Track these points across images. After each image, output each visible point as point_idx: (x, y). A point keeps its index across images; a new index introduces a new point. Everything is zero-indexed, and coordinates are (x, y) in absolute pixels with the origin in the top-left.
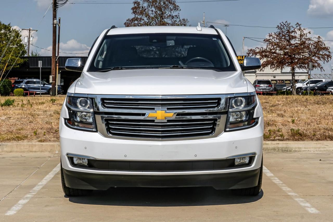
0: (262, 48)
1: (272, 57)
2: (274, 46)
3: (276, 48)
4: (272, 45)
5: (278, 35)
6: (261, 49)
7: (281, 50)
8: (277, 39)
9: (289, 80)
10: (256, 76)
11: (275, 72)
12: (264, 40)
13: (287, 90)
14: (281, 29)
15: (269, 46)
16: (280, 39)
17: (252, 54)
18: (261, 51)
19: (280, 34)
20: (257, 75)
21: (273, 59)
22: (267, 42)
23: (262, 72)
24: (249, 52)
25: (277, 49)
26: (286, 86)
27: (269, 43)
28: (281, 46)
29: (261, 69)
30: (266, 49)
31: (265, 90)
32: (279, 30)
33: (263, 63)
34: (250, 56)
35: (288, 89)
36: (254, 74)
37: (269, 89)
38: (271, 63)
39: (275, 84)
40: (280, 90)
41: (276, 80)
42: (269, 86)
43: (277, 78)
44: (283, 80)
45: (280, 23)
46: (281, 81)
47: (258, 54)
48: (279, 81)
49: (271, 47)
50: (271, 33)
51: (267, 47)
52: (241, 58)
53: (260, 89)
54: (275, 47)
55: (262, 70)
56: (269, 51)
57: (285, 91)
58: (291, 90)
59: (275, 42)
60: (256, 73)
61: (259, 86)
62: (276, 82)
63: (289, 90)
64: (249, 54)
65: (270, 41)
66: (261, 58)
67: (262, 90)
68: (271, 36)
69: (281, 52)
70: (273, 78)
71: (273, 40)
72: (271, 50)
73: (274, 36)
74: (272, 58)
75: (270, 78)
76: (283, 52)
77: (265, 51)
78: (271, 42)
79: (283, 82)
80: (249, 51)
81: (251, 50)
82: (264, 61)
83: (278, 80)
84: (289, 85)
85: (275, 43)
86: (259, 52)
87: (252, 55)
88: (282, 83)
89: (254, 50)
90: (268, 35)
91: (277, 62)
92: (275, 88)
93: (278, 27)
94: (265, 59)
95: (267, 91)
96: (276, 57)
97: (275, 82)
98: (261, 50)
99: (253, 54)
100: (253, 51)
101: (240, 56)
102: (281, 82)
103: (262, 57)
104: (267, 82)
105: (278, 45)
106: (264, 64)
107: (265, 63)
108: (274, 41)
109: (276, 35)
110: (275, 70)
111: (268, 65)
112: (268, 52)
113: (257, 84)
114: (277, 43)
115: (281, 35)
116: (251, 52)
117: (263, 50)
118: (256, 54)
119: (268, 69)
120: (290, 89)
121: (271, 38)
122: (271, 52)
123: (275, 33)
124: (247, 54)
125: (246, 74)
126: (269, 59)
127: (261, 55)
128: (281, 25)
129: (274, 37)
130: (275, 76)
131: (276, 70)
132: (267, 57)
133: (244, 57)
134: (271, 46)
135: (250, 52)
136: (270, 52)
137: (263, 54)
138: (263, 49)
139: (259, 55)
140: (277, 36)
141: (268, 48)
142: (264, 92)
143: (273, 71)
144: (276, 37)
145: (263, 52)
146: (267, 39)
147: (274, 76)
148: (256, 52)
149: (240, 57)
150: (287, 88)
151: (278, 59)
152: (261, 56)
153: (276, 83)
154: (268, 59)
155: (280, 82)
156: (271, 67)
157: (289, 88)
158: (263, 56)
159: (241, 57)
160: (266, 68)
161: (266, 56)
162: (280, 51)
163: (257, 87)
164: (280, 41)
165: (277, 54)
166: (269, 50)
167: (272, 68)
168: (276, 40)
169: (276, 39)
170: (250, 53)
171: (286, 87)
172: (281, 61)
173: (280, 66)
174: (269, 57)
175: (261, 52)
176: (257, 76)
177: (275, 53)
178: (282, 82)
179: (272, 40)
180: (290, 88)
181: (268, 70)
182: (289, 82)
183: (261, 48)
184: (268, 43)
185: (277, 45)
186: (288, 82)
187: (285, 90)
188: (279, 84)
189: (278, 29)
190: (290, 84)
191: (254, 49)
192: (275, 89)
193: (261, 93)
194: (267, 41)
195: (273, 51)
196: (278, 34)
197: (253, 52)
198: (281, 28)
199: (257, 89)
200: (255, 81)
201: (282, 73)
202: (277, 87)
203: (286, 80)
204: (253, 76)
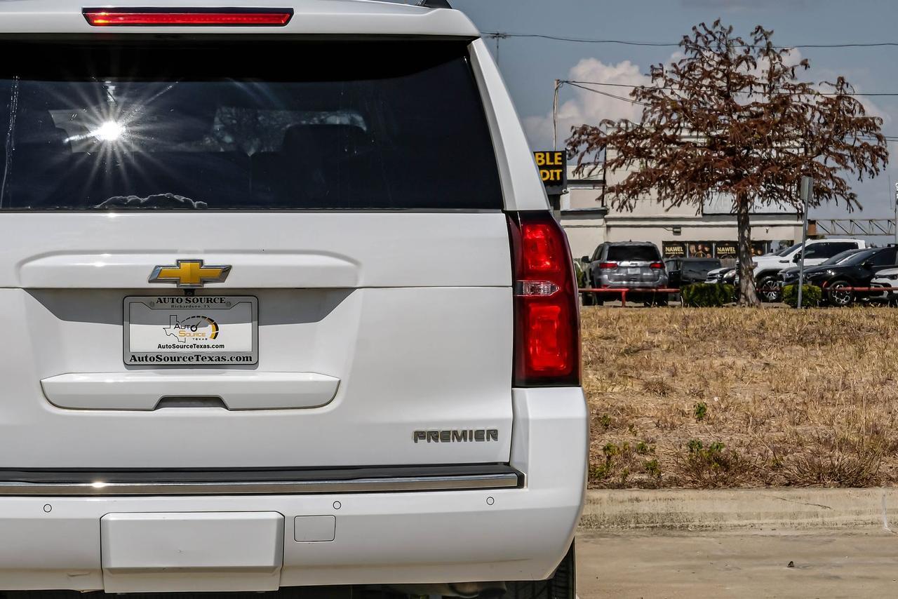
0: (626, 121)
1: (665, 155)
2: (671, 115)
3: (679, 123)
4: (662, 110)
5: (685, 73)
6: (623, 125)
7: (696, 128)
8: (684, 88)
9: (731, 243)
10: (609, 227)
11: (675, 212)
12: (631, 90)
13: (721, 280)
14: (697, 48)
15: (653, 112)
16: (694, 88)
17: (586, 145)
18: (621, 133)
19: (691, 67)
20: (609, 223)
21: (668, 165)
22: (644, 97)
23: (625, 213)
24: (576, 136)
25: (682, 125)
26: (720, 266)
27: (653, 103)
28: (696, 114)
29: (624, 203)
30: (641, 127)
31: (638, 283)
32: (689, 51)
33: (630, 177)
34: (579, 154)
35: (725, 276)
36: (600, 222)
37: (653, 279)
38: (659, 179)
39: (679, 259)
40: (697, 280)
41: (681, 244)
43: (688, 235)
44: (709, 244)
45: (694, 28)
46: (700, 247)
47: (609, 145)
48: (693, 248)
49: (661, 117)
50: (661, 65)
51: (644, 118)
52: (545, 158)
53: (621, 279)
54: (675, 117)
55: (627, 204)
56: (652, 136)
57: (712, 286)
58: (737, 278)
59: (676, 98)
60: (606, 216)
61: (614, 266)
62: (684, 249)
63: (731, 280)
64: (575, 145)
65: (657, 94)
66: (623, 162)
67: (624, 282)
68: (661, 75)
69: (698, 137)
70: (671, 237)
71: (667, 92)
72: (659, 128)
73: (669, 76)
74: (664, 160)
75: (656, 237)
76: (705, 137)
77: (637, 134)
78: (658, 99)
79: (710, 252)
80: (575, 133)
81: (584, 128)
82: (633, 173)
83: (691, 243)
84: (733, 259)
85: (674, 102)
86: (614, 137)
87: (588, 150)
88: (706, 253)
89: (595, 129)
90: (650, 73)
91: (680, 177)
93: (686, 41)
94: (637, 165)
95: (648, 283)
96: (675, 156)
97: (678, 249)
98: (620, 129)
99: (591, 145)
100: (591, 134)
101: (545, 153)
102: (703, 250)
103: (625, 157)
104: (646, 252)
105: (685, 110)
106: (635, 183)
107: (635, 180)
108: (671, 97)
109: (678, 72)
110: (674, 204)
111: (650, 186)
112: (647, 137)
113: (608, 260)
114: (682, 102)
115: (697, 73)
116: (583, 137)
117: (627, 128)
118: (603, 143)
120: (734, 277)
121: (660, 82)
122: (660, 138)
123: (674, 65)
124: (569, 144)
125: (563, 219)
126: (653, 165)
127: (619, 149)
128: (699, 35)
129: (671, 80)
130: (679, 227)
131: (679, 205)
132: (644, 157)
133: (556, 155)
134: (658, 114)
135: (580, 136)
136: (658, 138)
137: (630, 144)
138: (630, 125)
139: (612, 148)
140: (683, 76)
141: (647, 120)
142: (634, 287)
143: (667, 210)
144: (677, 78)
145: (627, 136)
146: (643, 87)
147: (674, 227)
148: (601, 139)
149: (542, 155)
150: (721, 272)
151: (686, 164)
152: (621, 154)
153: (684, 255)
154: (649, 164)
155: (697, 250)
156: (660, 193)
157: (730, 274)
158: (627, 154)
159: (548, 155)
160: (640, 196)
161: (639, 153)
162: (695, 134)
163: (608, 270)
164: (695, 96)
165: (683, 143)
166: (653, 131)
167: (665, 198)
168: (677, 92)
169: (676, 87)
170: (579, 142)
171: (717, 271)
172: (696, 171)
173: (693, 189)
174: (653, 158)
175: (621, 137)
176: (612, 229)
177: (672, 140)
178: (707, 249)
179: (664, 90)
180: (734, 272)
181: (648, 203)
182: (732, 250)
183: (619, 124)
184: (646, 104)
185: (682, 108)
186: (727, 249)
187: (715, 281)
188: (693, 258)
189: (687, 49)
190: (734, 256)
191: (596, 125)
192: (676, 280)
193: (623, 294)
194: (644, 95)
195: (669, 133)
196: (686, 69)
197: (591, 137)
198: (697, 46)
199: (606, 277)
200: (600, 249)
201: (703, 215)
202: (687, 268)
203: (721, 244)
204: (597, 227)
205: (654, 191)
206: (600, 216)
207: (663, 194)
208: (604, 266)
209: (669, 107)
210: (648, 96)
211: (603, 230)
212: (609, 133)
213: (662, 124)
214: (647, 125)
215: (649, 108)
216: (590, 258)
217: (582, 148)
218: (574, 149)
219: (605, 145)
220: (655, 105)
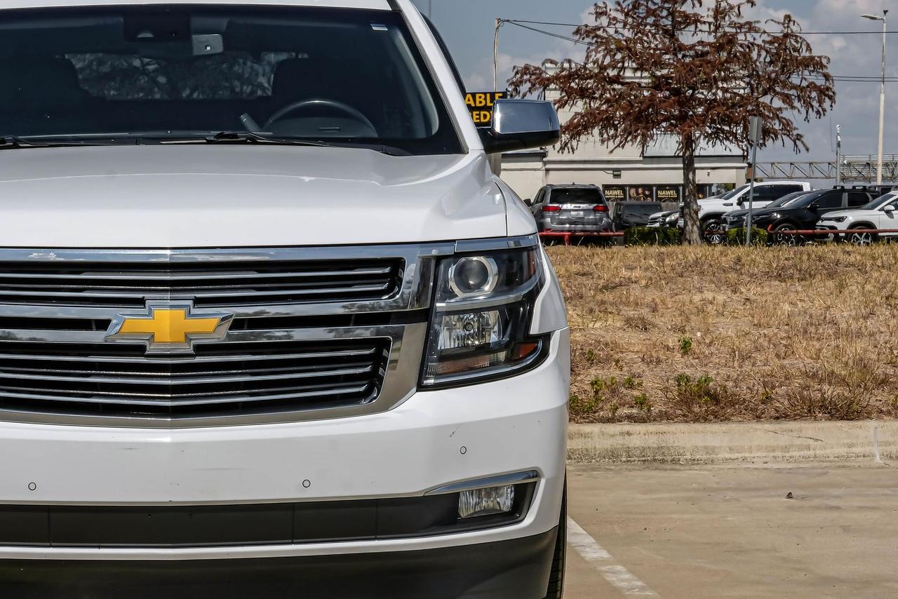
0: (569, 61)
1: (608, 95)
2: (615, 54)
3: (623, 63)
4: (606, 49)
5: (629, 11)
6: (566, 65)
7: (641, 68)
8: (628, 27)
9: (674, 187)
10: (547, 170)
11: (619, 154)
12: (575, 29)
13: (664, 223)
15: (597, 52)
16: (638, 27)
17: (528, 85)
18: (564, 73)
19: (636, 6)
20: (548, 166)
21: (612, 106)
22: (588, 36)
23: (566, 156)
24: (519, 76)
25: (626, 65)
26: (661, 210)
27: (597, 42)
28: (640, 52)
29: (566, 144)
30: (585, 68)
31: (580, 226)
33: (573, 119)
34: (521, 94)
35: (668, 219)
36: (539, 165)
37: (595, 223)
38: (602, 120)
39: (619, 202)
40: (638, 225)
41: (622, 187)
42: (595, 210)
43: (627, 178)
46: (640, 190)
47: (552, 86)
48: (633, 191)
49: (604, 57)
50: (604, 3)
51: (588, 57)
52: (485, 99)
53: (562, 222)
54: (619, 56)
55: (569, 145)
56: (596, 75)
57: (656, 229)
58: (681, 223)
59: (620, 37)
60: (544, 159)
61: (557, 210)
62: (624, 192)
63: (673, 224)
64: (517, 85)
65: (600, 33)
66: (566, 102)
67: (568, 226)
68: (605, 13)
69: (641, 78)
70: (610, 179)
71: (611, 31)
72: (603, 68)
73: (613, 14)
74: (608, 101)
75: (598, 179)
76: (649, 78)
77: (579, 74)
78: (602, 38)
79: (651, 195)
80: (517, 73)
81: (527, 68)
82: (577, 114)
83: (631, 186)
84: (674, 203)
85: (618, 41)
86: (556, 78)
87: (530, 90)
88: (647, 196)
89: (538, 68)
90: (594, 12)
91: (624, 118)
92: (618, 216)
94: (580, 106)
95: (589, 227)
96: (621, 96)
97: (618, 193)
98: (563, 69)
99: (533, 85)
100: (533, 74)
101: (485, 94)
102: (644, 193)
103: (569, 98)
104: (589, 195)
105: (630, 50)
106: (578, 125)
107: (579, 121)
108: (615, 36)
109: (622, 11)
110: (618, 146)
111: (593, 127)
112: (591, 77)
113: (550, 203)
114: (626, 41)
115: (642, 11)
116: (526, 77)
117: (571, 68)
118: (545, 84)
119: (590, 144)
120: (677, 220)
121: (604, 21)
122: (604, 78)
123: (618, 3)
124: (511, 84)
125: (504, 162)
126: (595, 104)
127: (562, 90)
129: (615, 19)
130: (619, 170)
131: (623, 147)
132: (588, 97)
133: (497, 95)
134: (602, 53)
135: (522, 76)
136: (601, 77)
137: (573, 84)
138: (573, 65)
139: (555, 89)
140: (627, 15)
141: (591, 60)
142: (575, 231)
143: (611, 152)
144: (620, 16)
145: (571, 76)
146: (586, 26)
147: (614, 170)
148: (543, 79)
149: (483, 96)
150: (663, 216)
151: (631, 104)
152: (564, 94)
153: (624, 199)
154: (592, 105)
155: (638, 194)
156: (601, 134)
157: (673, 218)
158: (571, 95)
159: (488, 95)
160: (583, 137)
161: (583, 93)
162: (638, 74)
163: (551, 213)
164: (640, 35)
165: (628, 83)
166: (596, 71)
167: (609, 139)
168: (621, 30)
169: (619, 25)
170: (521, 82)
171: (659, 214)
172: (640, 111)
173: (636, 131)
174: (596, 98)
175: (564, 77)
176: (550, 172)
177: (616, 80)
178: (647, 193)
179: (608, 29)
180: (677, 215)
181: (591, 146)
182: (672, 193)
183: (562, 63)
184: (590, 44)
185: (627, 49)
186: (668, 193)
187: (657, 225)
188: (634, 202)
190: (676, 199)
191: (538, 64)
192: (620, 223)
193: (566, 238)
194: (588, 33)
195: (612, 73)
196: (630, 7)
197: (533, 77)
199: (548, 220)
200: (543, 192)
201: (644, 157)
202: (627, 212)
203: (662, 187)
204: (535, 170)
205: (596, 131)
206: (539, 158)
207: (605, 136)
208: (546, 209)
209: (613, 47)
210: (592, 35)
211: (542, 173)
212: (551, 73)
213: (605, 63)
214: (590, 66)
215: (592, 48)
216: (532, 201)
217: (525, 88)
218: (515, 90)
219: (548, 85)
220: (599, 44)
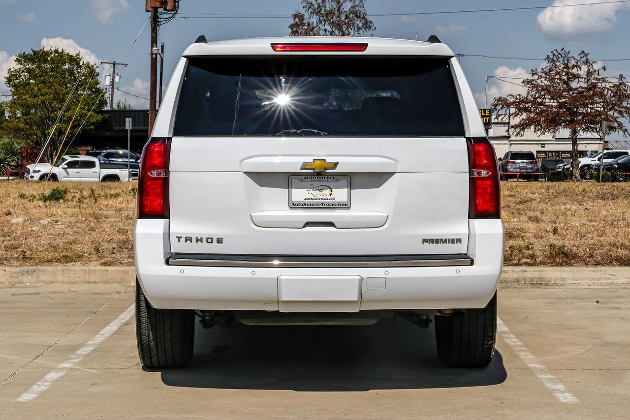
0: (520, 95)
1: (538, 111)
2: (541, 92)
4: (536, 90)
5: (547, 73)
6: (518, 97)
7: (552, 98)
8: (547, 80)
9: (568, 152)
10: (511, 144)
11: (542, 137)
12: (522, 80)
13: (564, 169)
14: (553, 61)
15: (532, 91)
16: (552, 80)
17: (501, 106)
19: (551, 70)
20: (511, 142)
21: (539, 116)
22: (528, 84)
23: (519, 138)
24: (496, 102)
25: (546, 97)
26: (563, 163)
27: (532, 86)
28: (552, 91)
29: (519, 133)
30: (527, 98)
31: (524, 170)
32: (550, 63)
33: (521, 121)
34: (497, 110)
35: (566, 167)
36: (507, 142)
37: (532, 168)
38: (535, 122)
39: (544, 159)
40: (552, 169)
41: (545, 152)
42: (531, 163)
43: (548, 148)
44: (557, 152)
45: (552, 52)
46: (554, 154)
47: (512, 106)
48: (550, 154)
49: (536, 93)
50: (536, 69)
51: (528, 94)
53: (517, 168)
54: (543, 93)
56: (532, 101)
57: (560, 172)
59: (543, 84)
60: (510, 139)
61: (513, 163)
62: (546, 154)
63: (568, 169)
64: (495, 106)
65: (534, 82)
66: (518, 114)
67: (518, 170)
68: (536, 74)
69: (553, 102)
70: (540, 149)
71: (539, 82)
72: (535, 98)
73: (540, 74)
74: (537, 113)
75: (533, 149)
76: (557, 103)
77: (524, 101)
78: (535, 85)
79: (559, 156)
80: (495, 101)
81: (500, 98)
82: (523, 119)
83: (550, 152)
84: (569, 160)
85: (542, 86)
86: (514, 102)
87: (501, 108)
89: (505, 99)
90: (531, 73)
91: (545, 121)
92: (543, 166)
93: (548, 58)
94: (524, 116)
95: (529, 170)
96: (542, 111)
97: (544, 155)
98: (517, 99)
99: (503, 106)
100: (503, 101)
102: (555, 155)
103: (519, 112)
104: (529, 156)
105: (547, 90)
106: (523, 124)
107: (524, 122)
108: (541, 84)
109: (544, 72)
110: (542, 133)
111: (530, 125)
112: (529, 103)
113: (510, 159)
114: (546, 86)
115: (553, 73)
116: (499, 102)
117: (520, 98)
118: (509, 105)
120: (570, 168)
121: (536, 77)
122: (536, 103)
123: (543, 69)
124: (492, 106)
126: (532, 115)
127: (516, 108)
128: (554, 55)
129: (541, 76)
130: (544, 144)
131: (544, 134)
132: (528, 111)
133: (487, 110)
134: (535, 92)
136: (534, 102)
137: (521, 106)
138: (521, 97)
139: (513, 108)
140: (546, 74)
142: (522, 172)
143: (539, 136)
144: (544, 75)
145: (520, 102)
146: (528, 79)
147: (542, 144)
148: (508, 103)
150: (563, 165)
151: (548, 115)
152: (517, 110)
153: (546, 157)
154: (530, 115)
155: (552, 155)
156: (535, 128)
157: (568, 166)
158: (520, 110)
159: (483, 111)
160: (526, 130)
161: (526, 110)
163: (511, 164)
164: (552, 83)
165: (546, 105)
166: (532, 100)
167: (538, 131)
168: (544, 81)
169: (543, 79)
170: (497, 105)
171: (562, 165)
172: (552, 118)
173: (551, 127)
174: (532, 112)
175: (517, 102)
177: (541, 104)
178: (557, 155)
179: (537, 81)
180: (570, 165)
181: (530, 133)
182: (569, 155)
183: (516, 96)
184: (529, 87)
185: (546, 89)
186: (567, 155)
187: (561, 170)
188: (550, 159)
189: (549, 61)
190: (570, 158)
191: (506, 97)
192: (544, 168)
193: (518, 175)
195: (539, 100)
196: (548, 71)
198: (554, 60)
199: (509, 167)
200: (507, 155)
201: (555, 138)
202: (547, 164)
203: (564, 152)
204: (505, 144)
205: (532, 127)
206: (506, 139)
207: (537, 129)
208: (508, 162)
209: (540, 89)
210: (530, 83)
211: (508, 146)
212: (512, 100)
213: (536, 96)
214: (529, 97)
215: (530, 89)
216: (502, 158)
217: (499, 107)
218: (495, 108)
219: (510, 106)
220: (533, 88)
